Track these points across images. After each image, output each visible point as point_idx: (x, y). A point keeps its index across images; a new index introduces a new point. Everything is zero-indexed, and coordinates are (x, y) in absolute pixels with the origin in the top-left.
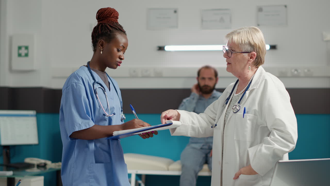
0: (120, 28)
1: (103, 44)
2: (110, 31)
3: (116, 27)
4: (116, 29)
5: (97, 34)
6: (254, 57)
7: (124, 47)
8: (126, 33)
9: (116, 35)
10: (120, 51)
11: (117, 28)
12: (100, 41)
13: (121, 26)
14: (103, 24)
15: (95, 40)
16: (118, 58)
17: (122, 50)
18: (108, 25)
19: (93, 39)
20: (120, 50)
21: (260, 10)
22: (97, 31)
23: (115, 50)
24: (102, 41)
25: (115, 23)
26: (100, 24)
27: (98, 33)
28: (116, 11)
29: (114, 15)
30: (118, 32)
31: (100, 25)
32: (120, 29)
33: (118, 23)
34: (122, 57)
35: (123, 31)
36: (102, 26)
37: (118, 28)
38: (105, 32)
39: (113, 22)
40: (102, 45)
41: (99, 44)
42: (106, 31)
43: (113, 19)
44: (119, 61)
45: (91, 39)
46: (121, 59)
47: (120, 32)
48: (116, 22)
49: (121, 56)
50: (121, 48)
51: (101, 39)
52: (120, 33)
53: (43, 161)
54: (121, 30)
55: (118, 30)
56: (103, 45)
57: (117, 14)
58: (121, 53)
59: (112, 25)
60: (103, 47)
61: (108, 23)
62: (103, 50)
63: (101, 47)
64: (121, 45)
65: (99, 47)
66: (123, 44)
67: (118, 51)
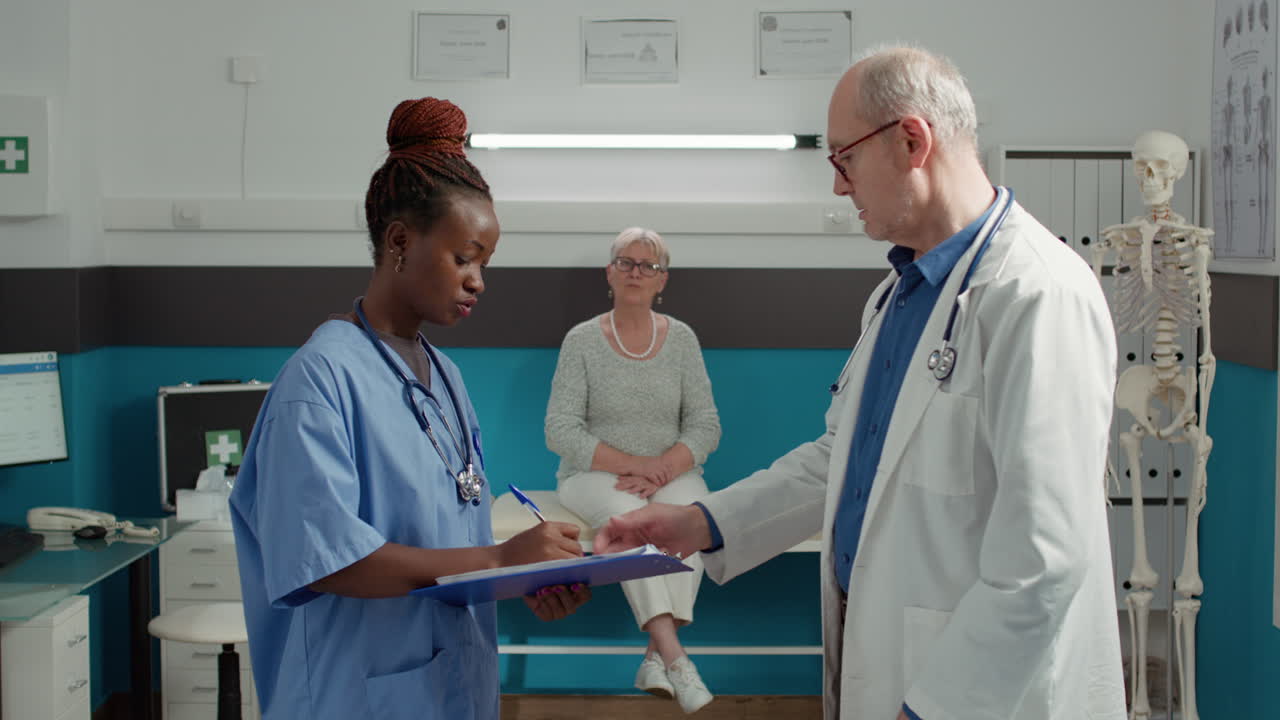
0: (466, 176)
1: (402, 237)
2: (429, 190)
3: (452, 172)
5: (382, 201)
7: (481, 248)
8: (492, 191)
10: (468, 263)
11: (454, 176)
12: (394, 227)
13: (471, 170)
14: (402, 164)
15: (376, 219)
16: (461, 287)
17: (473, 259)
18: (422, 165)
20: (465, 259)
21: (769, 24)
22: (384, 190)
23: (450, 259)
24: (400, 228)
25: (450, 156)
26: (397, 159)
29: (449, 130)
30: (460, 193)
31: (395, 166)
32: (467, 182)
34: (476, 284)
35: (481, 189)
36: (399, 169)
37: (461, 178)
38: (407, 193)
39: (442, 153)
40: (400, 242)
41: (388, 238)
42: (413, 189)
43: (444, 141)
44: (463, 300)
46: (473, 291)
47: (467, 191)
49: (474, 280)
50: (471, 252)
51: (397, 219)
52: (466, 197)
53: (93, 519)
55: (457, 184)
56: (404, 242)
58: (470, 270)
59: (435, 167)
60: (403, 249)
61: (421, 161)
62: (403, 260)
63: (398, 249)
64: (471, 240)
65: (391, 251)
66: (476, 238)
67: (460, 262)
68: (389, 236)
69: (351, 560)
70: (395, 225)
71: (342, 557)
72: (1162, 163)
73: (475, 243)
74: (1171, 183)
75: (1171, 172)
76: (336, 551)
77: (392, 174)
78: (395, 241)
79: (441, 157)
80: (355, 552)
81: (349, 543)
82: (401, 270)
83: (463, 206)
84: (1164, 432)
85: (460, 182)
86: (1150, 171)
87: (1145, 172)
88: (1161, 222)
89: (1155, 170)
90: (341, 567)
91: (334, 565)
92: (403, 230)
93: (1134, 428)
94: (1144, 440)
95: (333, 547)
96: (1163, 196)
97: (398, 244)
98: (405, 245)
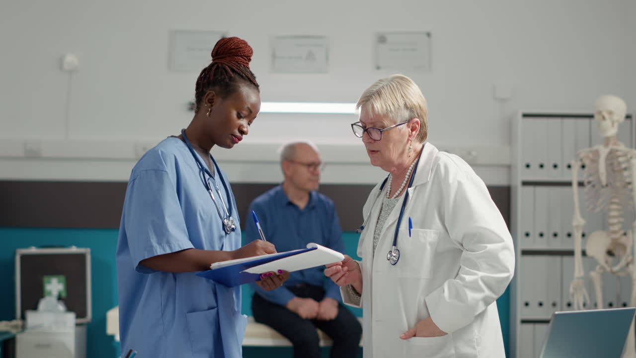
0: (250, 76)
1: (213, 99)
2: (231, 78)
4: (242, 76)
5: (205, 81)
6: (417, 126)
7: (251, 112)
8: (260, 88)
9: (240, 87)
10: (242, 118)
11: (244, 75)
12: (210, 93)
13: (252, 75)
14: (220, 65)
16: (237, 130)
18: (229, 67)
19: (197, 89)
20: (242, 115)
21: (382, 39)
22: (208, 76)
23: (234, 114)
24: (212, 95)
25: (242, 66)
26: (216, 63)
27: (209, 78)
28: (249, 46)
29: (245, 53)
30: (245, 83)
31: (216, 66)
32: (249, 78)
33: (248, 68)
34: (245, 129)
35: (254, 84)
36: (218, 67)
37: (246, 76)
38: (219, 78)
39: (239, 64)
40: (211, 102)
41: (205, 99)
42: (223, 77)
43: (240, 58)
44: (237, 136)
45: (195, 89)
46: (242, 133)
47: (249, 83)
48: (244, 65)
49: (244, 127)
50: (245, 113)
51: (211, 90)
52: (247, 86)
54: (251, 80)
55: (245, 79)
56: (213, 102)
57: (251, 52)
58: (244, 122)
59: (235, 69)
61: (229, 65)
62: (211, 111)
63: (209, 104)
64: (246, 107)
65: (205, 105)
66: (249, 106)
67: (239, 117)
68: (206, 97)
69: (168, 251)
70: (210, 92)
71: (164, 249)
72: (611, 113)
73: (248, 108)
74: (616, 125)
75: (615, 118)
76: (162, 246)
77: (214, 69)
78: (208, 100)
79: (239, 65)
80: (171, 248)
81: (168, 243)
82: (210, 115)
83: (245, 90)
84: (616, 269)
85: (246, 78)
86: (604, 118)
87: (601, 118)
88: (611, 146)
89: (606, 116)
90: (162, 254)
91: (159, 251)
92: (214, 96)
93: (598, 268)
94: (604, 275)
95: (160, 244)
96: (612, 131)
97: (210, 103)
98: (213, 104)
